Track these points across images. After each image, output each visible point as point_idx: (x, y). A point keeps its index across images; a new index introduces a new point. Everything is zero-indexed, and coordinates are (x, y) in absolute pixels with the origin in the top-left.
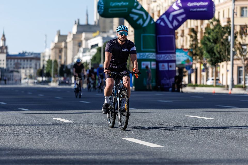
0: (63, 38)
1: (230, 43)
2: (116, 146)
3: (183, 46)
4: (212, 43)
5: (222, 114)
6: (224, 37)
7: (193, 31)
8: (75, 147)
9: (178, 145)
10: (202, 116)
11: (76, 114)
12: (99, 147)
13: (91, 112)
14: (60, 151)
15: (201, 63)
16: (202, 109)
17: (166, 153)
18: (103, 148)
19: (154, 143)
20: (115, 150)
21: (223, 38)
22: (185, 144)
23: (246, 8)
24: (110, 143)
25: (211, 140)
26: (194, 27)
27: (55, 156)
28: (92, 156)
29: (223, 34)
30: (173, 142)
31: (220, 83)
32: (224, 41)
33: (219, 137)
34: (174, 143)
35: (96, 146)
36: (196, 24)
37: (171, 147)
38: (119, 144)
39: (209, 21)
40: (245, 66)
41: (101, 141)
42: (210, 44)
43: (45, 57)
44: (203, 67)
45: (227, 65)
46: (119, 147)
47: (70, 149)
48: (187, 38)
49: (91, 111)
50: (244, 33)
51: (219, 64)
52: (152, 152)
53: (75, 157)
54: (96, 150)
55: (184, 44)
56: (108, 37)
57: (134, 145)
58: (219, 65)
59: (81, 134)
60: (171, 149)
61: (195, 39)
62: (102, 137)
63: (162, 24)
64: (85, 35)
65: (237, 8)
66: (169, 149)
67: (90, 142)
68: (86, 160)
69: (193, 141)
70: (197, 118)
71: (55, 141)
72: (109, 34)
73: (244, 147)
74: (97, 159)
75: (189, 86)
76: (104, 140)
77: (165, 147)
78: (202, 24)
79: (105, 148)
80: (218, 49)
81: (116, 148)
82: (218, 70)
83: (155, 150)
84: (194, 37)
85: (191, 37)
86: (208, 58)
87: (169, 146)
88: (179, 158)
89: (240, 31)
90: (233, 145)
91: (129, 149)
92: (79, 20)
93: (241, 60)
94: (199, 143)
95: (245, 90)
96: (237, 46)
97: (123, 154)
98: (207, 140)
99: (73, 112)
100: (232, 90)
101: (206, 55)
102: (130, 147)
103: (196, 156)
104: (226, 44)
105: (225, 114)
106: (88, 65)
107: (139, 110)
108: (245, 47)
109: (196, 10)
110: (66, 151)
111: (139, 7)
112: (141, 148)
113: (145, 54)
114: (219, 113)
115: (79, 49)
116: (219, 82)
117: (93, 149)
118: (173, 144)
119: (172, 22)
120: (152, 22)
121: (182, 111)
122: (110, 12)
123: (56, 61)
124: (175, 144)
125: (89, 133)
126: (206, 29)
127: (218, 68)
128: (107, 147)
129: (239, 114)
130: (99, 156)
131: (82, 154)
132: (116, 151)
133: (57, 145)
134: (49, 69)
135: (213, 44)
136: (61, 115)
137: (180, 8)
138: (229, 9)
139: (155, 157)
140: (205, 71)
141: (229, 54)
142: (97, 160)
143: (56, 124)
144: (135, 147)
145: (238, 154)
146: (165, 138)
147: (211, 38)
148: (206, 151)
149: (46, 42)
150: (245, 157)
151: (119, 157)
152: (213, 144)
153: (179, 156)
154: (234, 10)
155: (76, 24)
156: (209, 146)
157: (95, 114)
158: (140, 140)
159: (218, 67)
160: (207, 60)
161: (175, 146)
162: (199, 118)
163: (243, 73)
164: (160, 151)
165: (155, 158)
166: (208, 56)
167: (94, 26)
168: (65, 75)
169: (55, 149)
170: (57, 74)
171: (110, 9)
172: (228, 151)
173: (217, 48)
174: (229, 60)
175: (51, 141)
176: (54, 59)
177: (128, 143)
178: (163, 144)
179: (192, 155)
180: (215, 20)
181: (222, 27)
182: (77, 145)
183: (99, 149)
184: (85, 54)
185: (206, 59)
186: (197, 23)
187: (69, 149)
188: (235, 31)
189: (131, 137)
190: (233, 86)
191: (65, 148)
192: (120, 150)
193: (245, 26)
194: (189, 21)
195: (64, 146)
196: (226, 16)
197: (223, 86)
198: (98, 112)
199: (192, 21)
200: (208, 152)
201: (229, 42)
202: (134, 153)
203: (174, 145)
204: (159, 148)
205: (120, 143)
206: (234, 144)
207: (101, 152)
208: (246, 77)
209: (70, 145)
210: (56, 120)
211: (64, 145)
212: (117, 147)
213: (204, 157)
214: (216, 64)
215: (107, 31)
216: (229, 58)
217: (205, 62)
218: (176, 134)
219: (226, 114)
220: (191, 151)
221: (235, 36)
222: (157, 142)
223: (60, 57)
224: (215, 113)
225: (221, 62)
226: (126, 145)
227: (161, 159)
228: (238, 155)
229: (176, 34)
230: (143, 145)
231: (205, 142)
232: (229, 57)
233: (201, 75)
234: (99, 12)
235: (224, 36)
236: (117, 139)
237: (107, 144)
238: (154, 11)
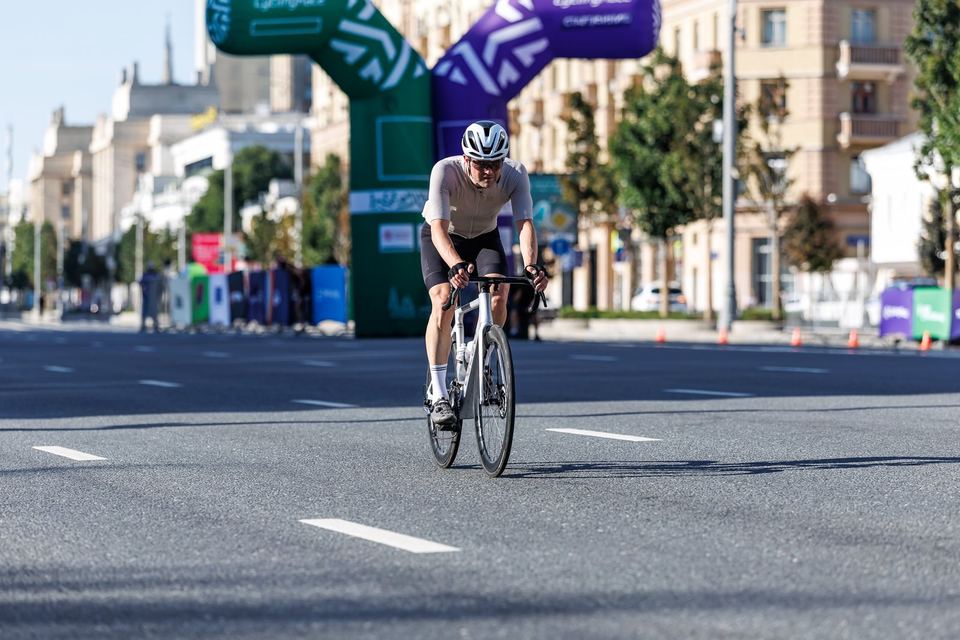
0: (74, 137)
1: (720, 148)
2: (276, 551)
3: (539, 163)
4: (651, 152)
5: (689, 422)
6: (699, 127)
7: (580, 104)
8: (116, 558)
9: (516, 541)
10: (609, 432)
11: (123, 431)
12: (208, 556)
13: (183, 421)
14: (55, 572)
15: (611, 226)
16: (612, 403)
17: (467, 572)
18: (225, 558)
19: (421, 536)
20: (272, 566)
21: (694, 129)
22: (542, 539)
23: (782, 10)
24: (254, 538)
25: (642, 520)
26: (584, 91)
27: (36, 592)
28: (182, 589)
29: (694, 113)
30: (498, 530)
31: (685, 303)
32: (697, 142)
33: (674, 508)
34: (499, 536)
35: (201, 549)
36: (589, 78)
37: (489, 552)
38: (287, 544)
39: (640, 66)
40: (782, 235)
41: (218, 532)
42: (645, 152)
43: (8, 213)
44: (617, 243)
45: (711, 232)
46: (285, 556)
47: (96, 563)
48: (554, 131)
49: (184, 417)
50: (774, 106)
51: (680, 229)
52: (411, 570)
53: (116, 594)
54: (196, 566)
55: (546, 157)
56: (251, 131)
57: (345, 546)
58: (680, 235)
59: (140, 505)
60: (489, 560)
61: (588, 136)
62: (222, 517)
63: (457, 76)
64: (163, 124)
65: (745, 12)
66: (478, 558)
67: (173, 535)
68: (155, 605)
69: (574, 524)
70: (593, 438)
71: (41, 534)
72: (252, 119)
73: (768, 545)
74: (202, 600)
75: (567, 316)
76: (228, 530)
77: (464, 552)
78: (612, 75)
79: (232, 560)
80: (677, 173)
81: (274, 559)
82: (678, 255)
83: (427, 564)
84: (582, 129)
85: (572, 125)
86: (635, 206)
87: (479, 545)
88: (518, 594)
89: (760, 101)
90: (726, 539)
91: (327, 561)
92: (136, 66)
93: (765, 212)
94: (596, 532)
95: (781, 329)
96: (748, 158)
97: (299, 581)
98: (630, 520)
99: (111, 424)
100: (729, 329)
101: (631, 195)
102: (328, 554)
103: (583, 585)
104: (705, 150)
105: (699, 421)
106: (176, 239)
107: (368, 409)
108: (777, 165)
109: (588, 23)
110: (80, 572)
111: (365, 14)
112: (372, 558)
113: (394, 196)
114: (677, 419)
115: (141, 180)
116: (679, 298)
117: (184, 563)
118: (497, 539)
119: (494, 71)
120: (419, 71)
121: (532, 414)
122: (253, 33)
123: (48, 228)
124: (503, 538)
125: (171, 503)
126: (629, 94)
127: (677, 246)
128: (242, 555)
129: (754, 422)
130: (208, 591)
131: (142, 584)
132: (275, 568)
133: (47, 552)
134: (23, 258)
135: (657, 154)
136: (66, 433)
137: (527, 15)
138: (716, 18)
139: (426, 589)
140: (627, 258)
141: (717, 190)
142: (200, 605)
143: (45, 470)
144: (350, 552)
145: (747, 572)
146: (467, 515)
147: (649, 130)
148: (622, 565)
149: (10, 152)
150: (774, 585)
151: (284, 592)
152: (651, 537)
153: (516, 583)
154: (734, 20)
155: (124, 81)
156: (635, 545)
157: (197, 427)
158: (367, 524)
159: (674, 241)
160: (631, 214)
161: (505, 547)
162: (598, 439)
163: (773, 264)
164: (444, 566)
165: (424, 595)
166: (639, 198)
167: (198, 87)
168: (86, 280)
169: (37, 564)
170: (54, 278)
171: (254, 23)
172: (708, 563)
173: (671, 167)
174: (717, 212)
175: (22, 534)
176: (43, 219)
177: (320, 538)
178: (456, 539)
179: (567, 581)
180: (662, 59)
181: (687, 86)
182: (123, 548)
183: (208, 562)
184: (160, 199)
185: (630, 210)
186: (594, 72)
187: (91, 566)
188: (740, 103)
189: (336, 516)
190: (735, 314)
191: (75, 562)
192: (290, 565)
193: (778, 82)
194: (560, 64)
195: (73, 554)
196: (706, 44)
197: (695, 316)
198: (210, 420)
199: (576, 64)
200: (630, 568)
201: (717, 146)
202: (343, 577)
203: (499, 544)
204: (443, 554)
205: (291, 539)
206: (731, 536)
207: (214, 574)
208: (786, 278)
209: (97, 550)
210: (46, 453)
211: (74, 550)
212: (280, 555)
213: (616, 587)
214: (669, 232)
215: (245, 106)
216: (716, 206)
217: (627, 224)
218: (509, 501)
219: (704, 422)
220: (564, 565)
221: (739, 119)
222: (434, 534)
223: (66, 212)
224: (662, 418)
225: (685, 224)
226: (313, 546)
227: (449, 595)
228: (744, 576)
229: (511, 115)
230: (379, 544)
231: (618, 528)
232: (717, 201)
233: (610, 272)
234: (212, 34)
235: (698, 120)
236: (281, 522)
237: (240, 541)
238: (427, 29)
